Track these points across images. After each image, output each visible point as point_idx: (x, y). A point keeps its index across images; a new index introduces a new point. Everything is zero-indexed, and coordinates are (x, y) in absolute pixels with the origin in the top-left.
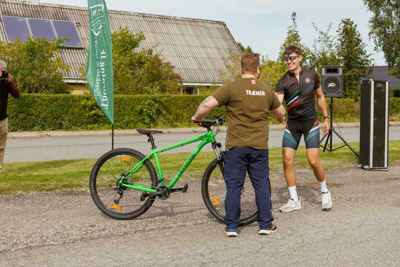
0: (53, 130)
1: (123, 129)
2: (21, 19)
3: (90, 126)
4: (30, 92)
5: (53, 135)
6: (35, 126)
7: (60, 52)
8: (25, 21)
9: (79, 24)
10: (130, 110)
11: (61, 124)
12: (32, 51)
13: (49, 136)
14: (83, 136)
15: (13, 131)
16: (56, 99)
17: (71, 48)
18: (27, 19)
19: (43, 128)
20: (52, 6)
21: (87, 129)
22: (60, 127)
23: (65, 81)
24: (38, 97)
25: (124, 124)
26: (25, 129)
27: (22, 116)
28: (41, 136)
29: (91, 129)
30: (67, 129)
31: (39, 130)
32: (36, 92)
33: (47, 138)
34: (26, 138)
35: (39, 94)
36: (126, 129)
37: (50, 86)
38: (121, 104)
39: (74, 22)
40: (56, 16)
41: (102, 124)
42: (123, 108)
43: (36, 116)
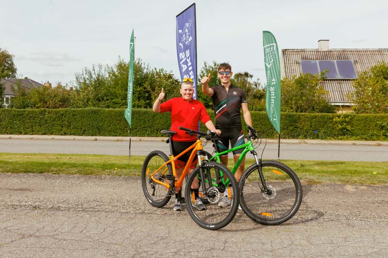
0: (313, 139)
1: (368, 140)
2: (313, 62)
3: (340, 137)
4: (302, 112)
5: (309, 142)
6: (300, 135)
7: (340, 83)
8: (316, 63)
9: (356, 62)
10: (374, 126)
11: (317, 135)
12: (301, 83)
13: (306, 143)
14: (331, 144)
15: (284, 138)
16: (315, 117)
17: (348, 80)
18: (317, 61)
19: (305, 137)
20: (337, 50)
21: (338, 139)
22: (317, 137)
23: (333, 104)
24: (303, 115)
25: (369, 136)
26: (293, 137)
27: (291, 128)
28: (300, 143)
29: (341, 139)
30: (322, 139)
31: (303, 138)
32: (305, 112)
33: (304, 144)
34: (289, 143)
35: (304, 113)
36: (370, 140)
37: (315, 107)
38: (367, 121)
39: (352, 61)
40: (339, 57)
41: (350, 136)
42: (369, 124)
43: (301, 129)
